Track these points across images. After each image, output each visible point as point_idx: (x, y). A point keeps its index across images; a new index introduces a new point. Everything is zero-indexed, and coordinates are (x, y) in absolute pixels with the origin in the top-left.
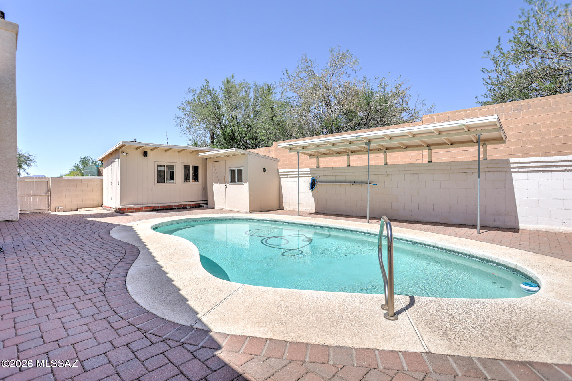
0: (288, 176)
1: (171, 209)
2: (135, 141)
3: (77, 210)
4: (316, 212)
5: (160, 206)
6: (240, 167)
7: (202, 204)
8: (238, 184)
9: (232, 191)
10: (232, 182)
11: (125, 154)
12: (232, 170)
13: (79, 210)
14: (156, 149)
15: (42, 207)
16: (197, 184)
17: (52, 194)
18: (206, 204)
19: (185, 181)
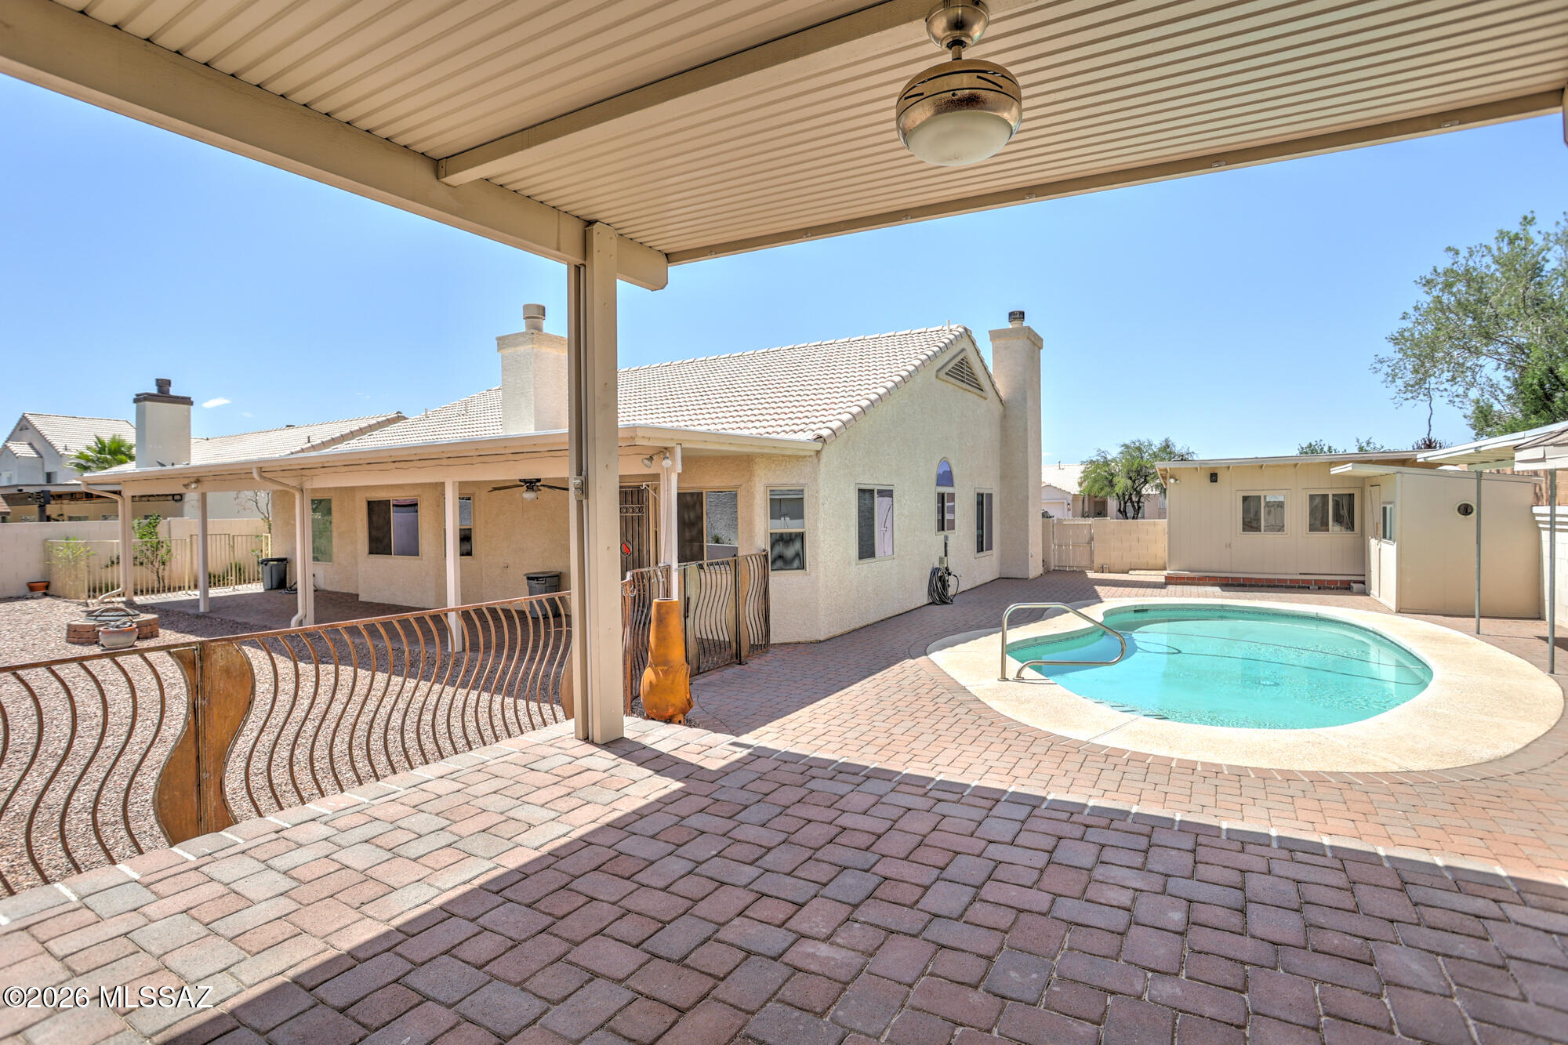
3: (1127, 573)
5: (1244, 578)
6: (1391, 503)
7: (1355, 582)
8: (1388, 543)
9: (1384, 557)
10: (1385, 537)
11: (1172, 481)
12: (1385, 509)
13: (1131, 572)
14: (1229, 467)
15: (1085, 562)
16: (1348, 535)
17: (1095, 544)
18: (1363, 583)
19: (1312, 528)
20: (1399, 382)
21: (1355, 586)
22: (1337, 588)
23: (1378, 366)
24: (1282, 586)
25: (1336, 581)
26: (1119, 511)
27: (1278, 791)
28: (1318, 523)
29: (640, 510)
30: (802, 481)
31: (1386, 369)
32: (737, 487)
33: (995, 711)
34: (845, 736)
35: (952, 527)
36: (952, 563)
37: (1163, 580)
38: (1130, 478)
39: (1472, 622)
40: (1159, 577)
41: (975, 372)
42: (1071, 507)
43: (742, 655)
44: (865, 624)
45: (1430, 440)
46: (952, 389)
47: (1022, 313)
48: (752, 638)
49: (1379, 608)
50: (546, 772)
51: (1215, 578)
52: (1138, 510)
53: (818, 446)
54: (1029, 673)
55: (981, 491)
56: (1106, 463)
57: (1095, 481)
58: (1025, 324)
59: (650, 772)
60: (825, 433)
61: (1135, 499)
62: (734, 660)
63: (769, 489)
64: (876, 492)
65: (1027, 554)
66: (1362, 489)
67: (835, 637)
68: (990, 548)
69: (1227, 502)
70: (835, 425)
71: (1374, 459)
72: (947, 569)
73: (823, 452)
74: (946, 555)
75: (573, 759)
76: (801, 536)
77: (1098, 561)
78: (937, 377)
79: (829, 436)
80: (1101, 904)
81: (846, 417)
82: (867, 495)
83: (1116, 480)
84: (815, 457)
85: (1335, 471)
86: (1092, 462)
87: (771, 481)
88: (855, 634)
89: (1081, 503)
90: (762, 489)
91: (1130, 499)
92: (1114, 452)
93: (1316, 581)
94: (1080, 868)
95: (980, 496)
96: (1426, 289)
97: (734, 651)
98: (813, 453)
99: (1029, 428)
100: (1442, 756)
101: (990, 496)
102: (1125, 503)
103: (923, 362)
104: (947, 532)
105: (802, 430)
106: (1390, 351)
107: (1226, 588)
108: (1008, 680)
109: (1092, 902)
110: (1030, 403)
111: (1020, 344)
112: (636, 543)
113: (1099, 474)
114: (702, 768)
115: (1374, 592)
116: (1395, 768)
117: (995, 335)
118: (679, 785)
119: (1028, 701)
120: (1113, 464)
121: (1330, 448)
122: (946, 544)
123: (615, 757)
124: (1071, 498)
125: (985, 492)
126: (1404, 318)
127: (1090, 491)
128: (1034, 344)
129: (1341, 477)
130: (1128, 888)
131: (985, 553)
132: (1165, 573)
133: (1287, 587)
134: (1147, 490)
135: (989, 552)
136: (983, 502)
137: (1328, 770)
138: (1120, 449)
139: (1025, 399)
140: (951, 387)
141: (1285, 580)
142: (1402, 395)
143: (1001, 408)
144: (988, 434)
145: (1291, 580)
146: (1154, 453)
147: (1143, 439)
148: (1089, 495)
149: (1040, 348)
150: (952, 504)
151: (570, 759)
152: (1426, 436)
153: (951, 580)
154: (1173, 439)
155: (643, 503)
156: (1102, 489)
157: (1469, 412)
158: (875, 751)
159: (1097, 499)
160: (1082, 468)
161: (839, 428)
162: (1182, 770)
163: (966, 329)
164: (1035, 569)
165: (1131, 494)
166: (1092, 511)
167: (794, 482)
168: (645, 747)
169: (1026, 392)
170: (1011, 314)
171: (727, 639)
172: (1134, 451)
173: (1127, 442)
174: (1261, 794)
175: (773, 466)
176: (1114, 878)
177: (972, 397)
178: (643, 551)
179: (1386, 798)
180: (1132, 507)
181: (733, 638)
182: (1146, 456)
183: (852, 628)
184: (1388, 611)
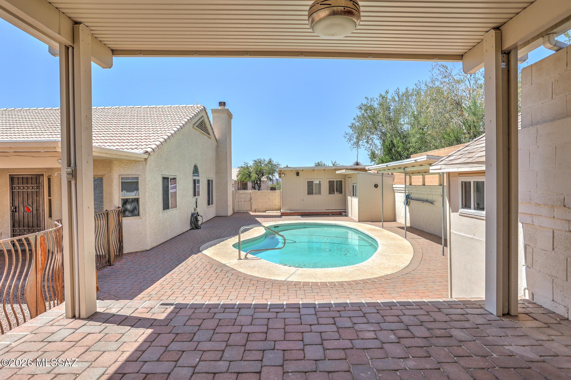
0: (398, 191)
1: (317, 215)
2: (287, 167)
3: (265, 212)
4: (411, 227)
5: (309, 212)
6: (356, 184)
7: (343, 212)
8: (355, 198)
9: (353, 203)
10: (353, 195)
11: (283, 175)
12: (353, 186)
13: (267, 212)
14: (303, 170)
15: (248, 209)
16: (340, 195)
17: (253, 201)
18: (345, 212)
19: (330, 193)
20: (352, 142)
21: (343, 213)
22: (338, 215)
23: (346, 136)
24: (320, 215)
25: (337, 212)
26: (253, 187)
27: (356, 288)
28: (331, 191)
29: (38, 187)
30: (137, 173)
31: (348, 137)
32: (103, 175)
33: (243, 273)
34: (183, 293)
35: (199, 195)
36: (198, 210)
37: (280, 214)
38: (257, 174)
39: (381, 223)
40: (278, 213)
41: (207, 127)
42: (234, 186)
43: (111, 261)
44: (166, 240)
45: (357, 162)
46: (198, 133)
47: (225, 103)
48: (115, 252)
49: (352, 220)
50: (61, 341)
52: (260, 187)
53: (146, 156)
54: (249, 256)
55: (209, 179)
56: (248, 168)
57: (244, 175)
58: (226, 108)
59: (129, 327)
60: (149, 150)
61: (258, 182)
62: (107, 264)
63: (121, 177)
64: (169, 179)
65: (227, 205)
66: (345, 179)
67: (153, 248)
68: (212, 204)
69: (302, 184)
70: (154, 146)
71: (349, 168)
72: (197, 213)
73: (148, 159)
74: (196, 207)
75: (74, 330)
76: (137, 200)
77: (254, 208)
78: (193, 127)
79: (151, 152)
80: (367, 339)
81: (158, 143)
82: (166, 180)
83: (251, 175)
84: (144, 161)
85: (338, 172)
86: (242, 167)
87: (122, 173)
88: (163, 245)
89: (237, 184)
90: (117, 177)
91: (257, 182)
92: (251, 163)
93: (331, 212)
94: (349, 328)
95: (209, 181)
96: (360, 110)
97: (107, 259)
98: (143, 160)
99: (228, 152)
100: (393, 268)
101: (212, 181)
102: (255, 184)
103: (188, 120)
104: (197, 197)
105: (136, 148)
106: (350, 131)
107: (302, 216)
108: (242, 259)
109: (364, 339)
110: (228, 141)
111: (224, 116)
112: (35, 205)
113: (245, 172)
114: (156, 319)
115: (350, 215)
116: (383, 275)
117: (214, 111)
118: (150, 331)
119: (254, 267)
120: (250, 168)
121: (324, 164)
122: (196, 202)
123: (101, 323)
124: (234, 182)
125: (211, 179)
126: (354, 119)
127: (241, 179)
128: (230, 117)
129: (339, 174)
130: (370, 331)
131: (211, 206)
132: (280, 211)
133: (322, 215)
134: (264, 179)
135: (212, 205)
136: (209, 183)
137: (366, 278)
138: (253, 162)
139: (226, 140)
140: (198, 132)
141: (321, 212)
142: (353, 146)
143: (216, 143)
144: (211, 154)
145: (324, 212)
146: (266, 164)
147: (262, 158)
148: (241, 181)
149: (232, 118)
150: (198, 184)
151: (73, 330)
152: (356, 161)
153: (199, 218)
154: (273, 159)
155: (40, 184)
156: (246, 178)
157: (369, 153)
158: (201, 298)
159: (244, 183)
160: (238, 170)
161: (155, 148)
162: (323, 286)
163: (204, 107)
164: (230, 212)
165: (257, 181)
166: (242, 187)
167: (133, 173)
168: (114, 315)
169: (226, 136)
170: (220, 103)
171: (104, 254)
172: (258, 163)
173: (256, 160)
174: (351, 290)
175: (123, 165)
176: (363, 328)
177: (205, 137)
178: (39, 210)
179: (386, 285)
180: (257, 185)
181: (107, 252)
182: (263, 165)
183: (161, 243)
184: (356, 222)
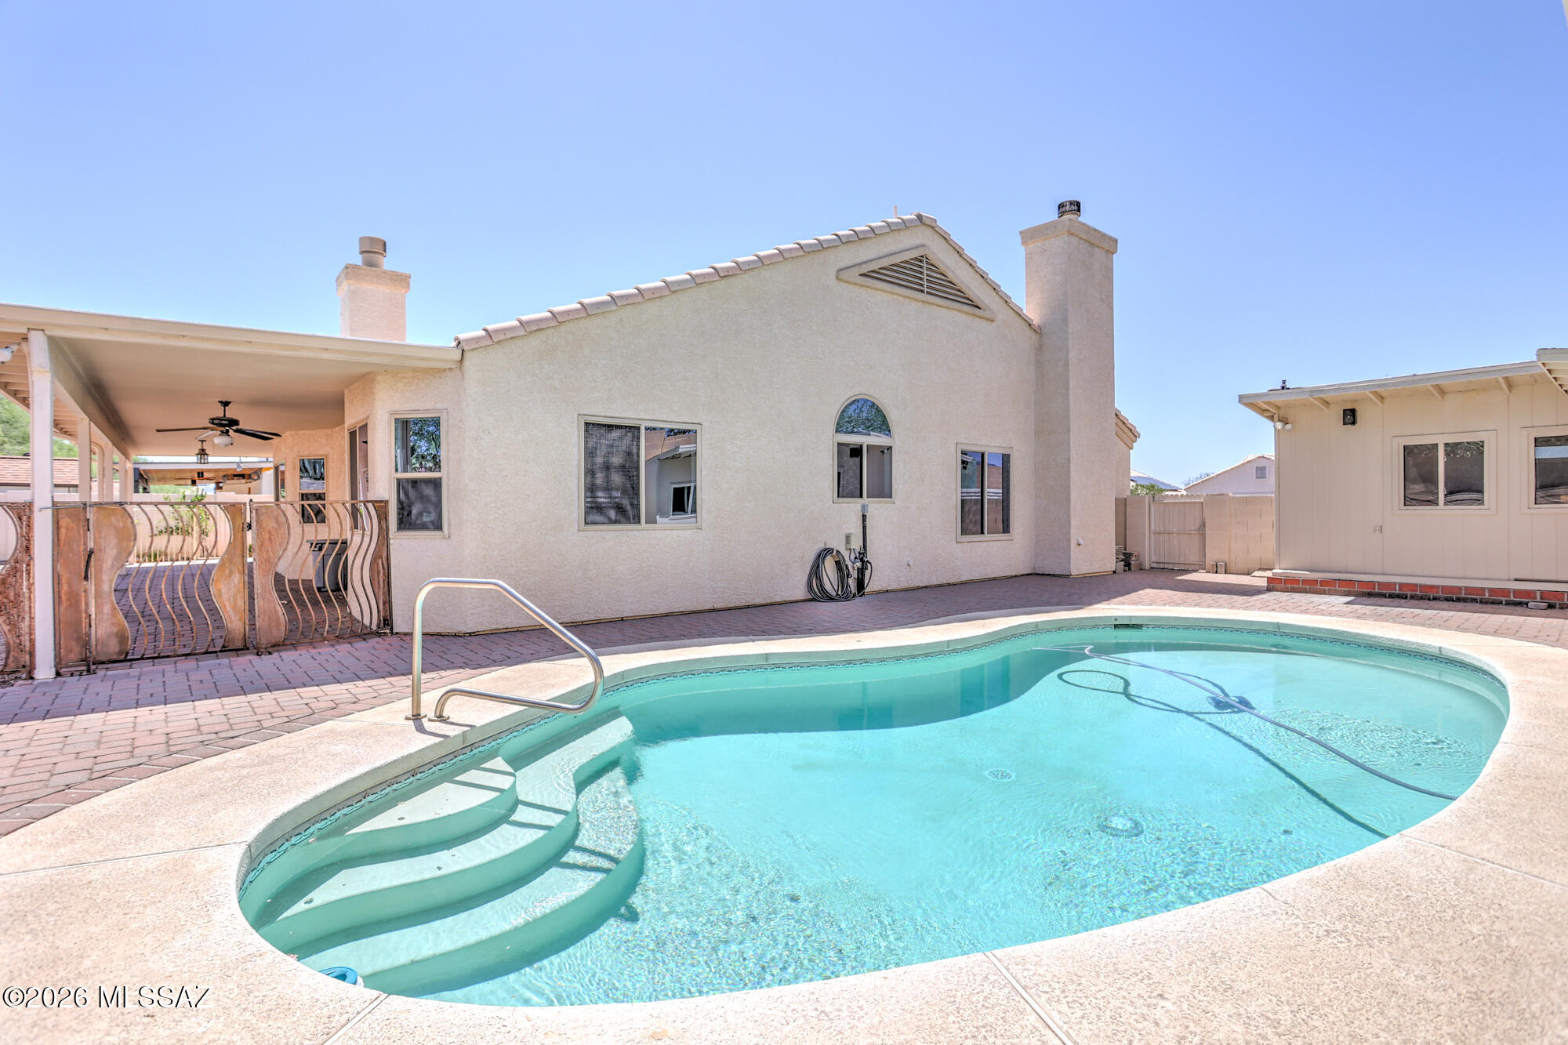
3: (1250, 574)
14: (1376, 396)
15: (1193, 560)
17: (1207, 531)
19: (1542, 500)
24: (1474, 600)
30: (439, 406)
32: (368, 416)
36: (881, 544)
37: (1263, 583)
40: (1264, 579)
41: (952, 279)
46: (883, 298)
47: (1078, 204)
51: (1351, 582)
53: (454, 353)
55: (975, 449)
58: (1083, 220)
63: (393, 418)
64: (643, 430)
65: (1069, 540)
69: (1376, 458)
73: (468, 363)
74: (864, 533)
76: (438, 483)
77: (1211, 557)
78: (837, 278)
79: (473, 339)
82: (614, 433)
84: (457, 371)
87: (397, 407)
90: (386, 418)
93: (1545, 594)
95: (977, 456)
98: (452, 365)
101: (1003, 457)
104: (866, 501)
111: (1060, 243)
122: (864, 517)
125: (987, 450)
131: (989, 536)
132: (1269, 574)
133: (1484, 602)
135: (998, 537)
136: (982, 464)
139: (1065, 321)
140: (877, 294)
141: (1481, 590)
143: (1034, 337)
145: (1493, 590)
149: (1112, 254)
163: (921, 216)
167: (429, 407)
169: (1066, 310)
175: (400, 385)
177: (952, 315)
